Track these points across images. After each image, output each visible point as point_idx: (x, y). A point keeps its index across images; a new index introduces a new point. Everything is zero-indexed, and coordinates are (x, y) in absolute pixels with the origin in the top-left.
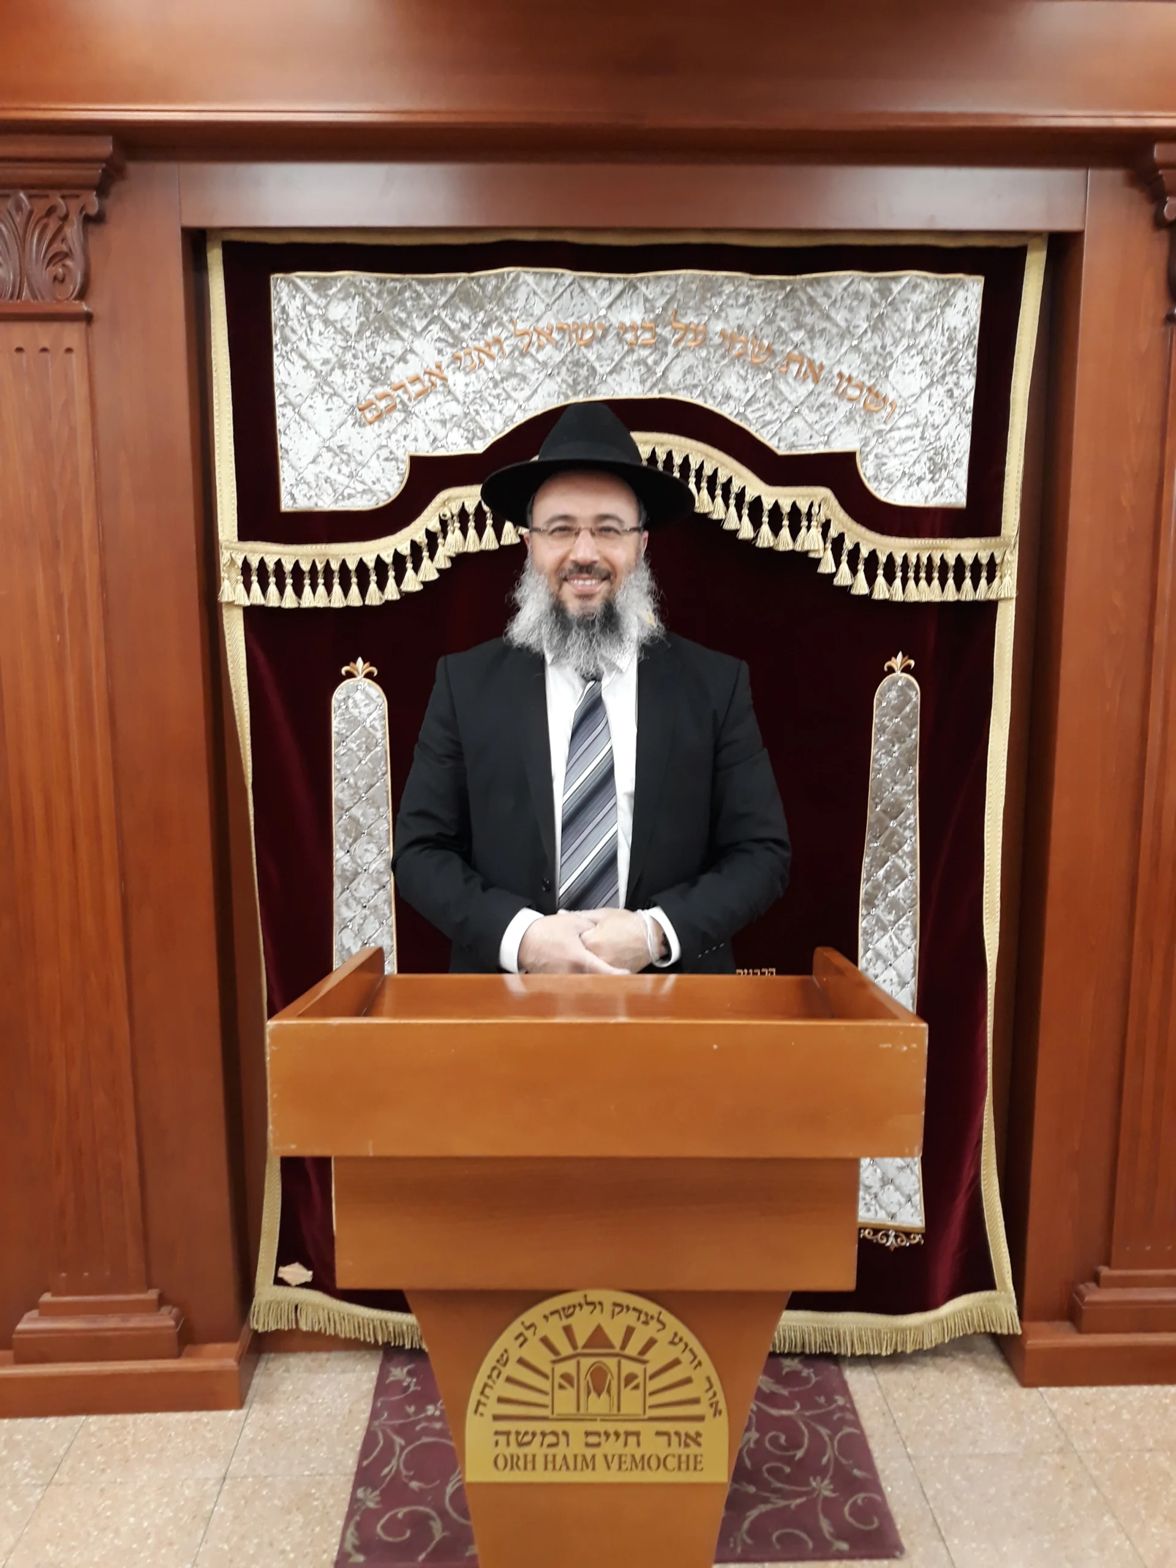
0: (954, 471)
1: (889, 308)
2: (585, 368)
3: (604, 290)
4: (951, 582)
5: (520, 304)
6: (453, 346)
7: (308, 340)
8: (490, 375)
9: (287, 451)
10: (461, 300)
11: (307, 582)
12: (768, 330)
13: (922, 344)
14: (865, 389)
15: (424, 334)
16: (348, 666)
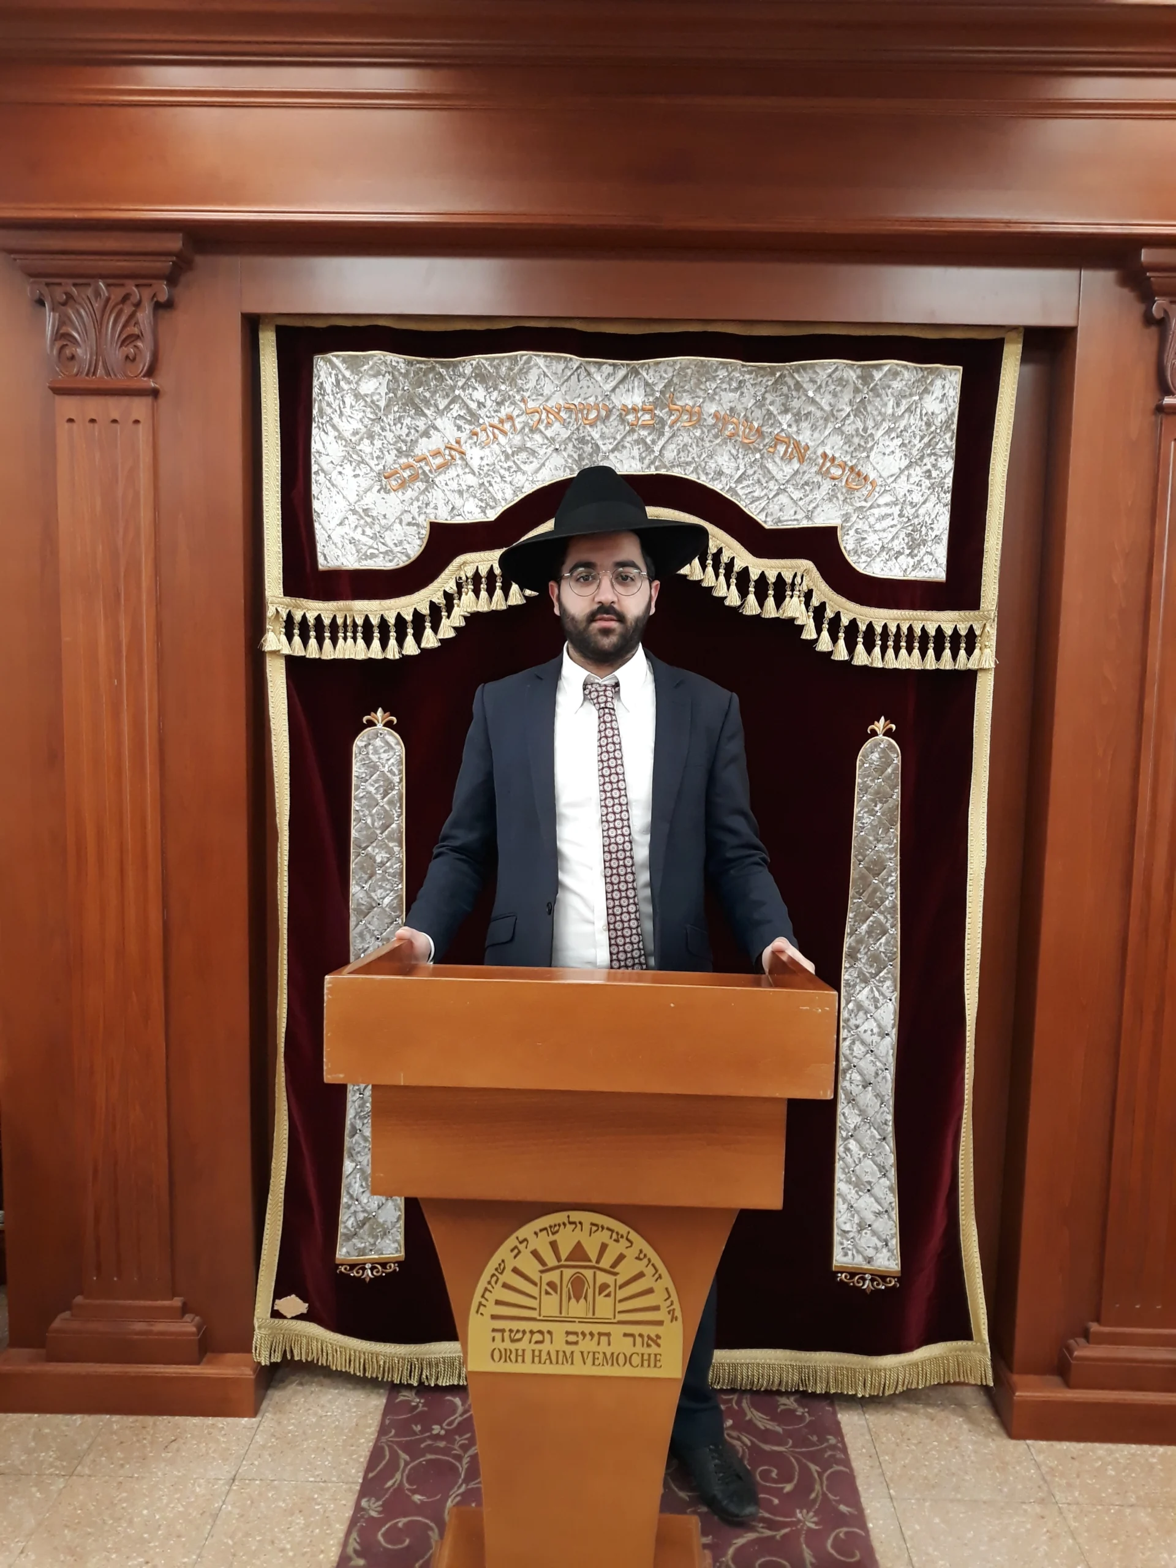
0: (933, 548)
1: (870, 393)
2: (590, 445)
3: (609, 374)
4: (930, 652)
5: (531, 385)
6: (470, 423)
7: (341, 412)
8: (502, 449)
9: (320, 514)
10: (478, 381)
11: (328, 634)
12: (758, 413)
13: (902, 428)
14: (847, 469)
15: (446, 412)
16: (370, 715)
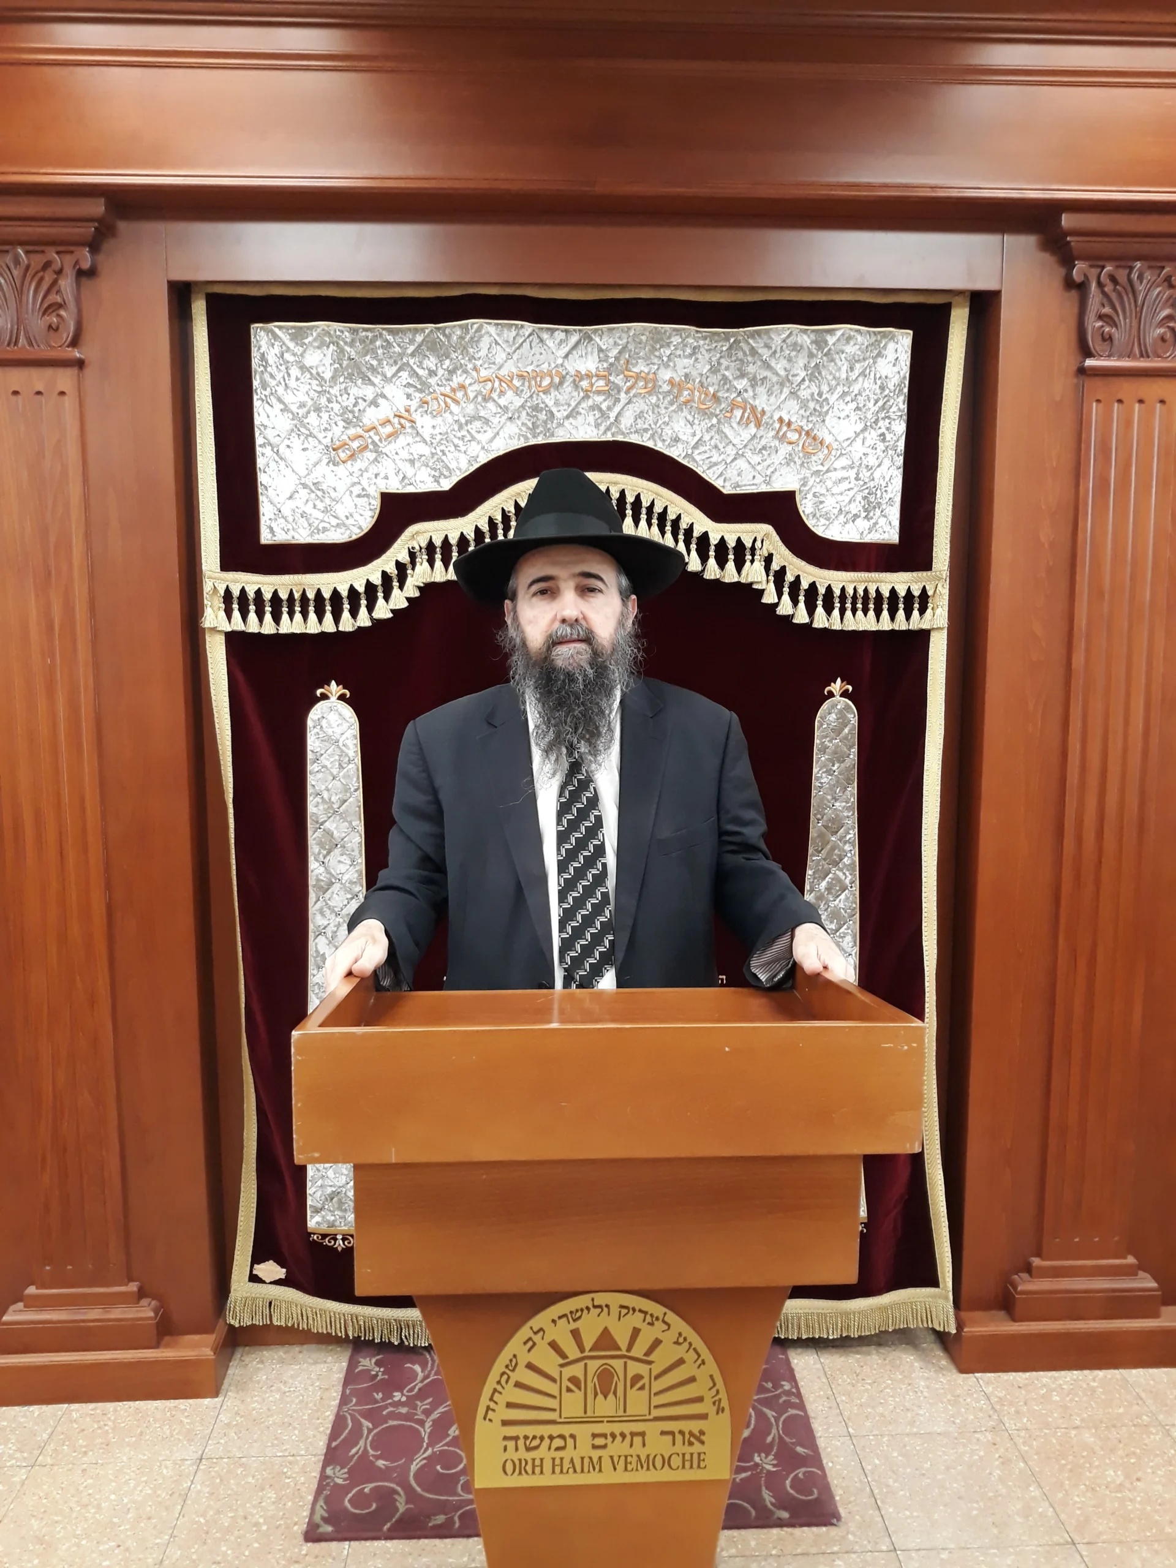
0: (887, 510)
1: (825, 358)
2: (544, 412)
3: (561, 340)
4: (885, 612)
5: (483, 353)
6: (421, 391)
7: (286, 384)
8: (456, 418)
9: (266, 488)
10: (428, 349)
11: (285, 609)
12: (714, 379)
13: (856, 392)
14: (804, 433)
15: (394, 380)
16: (323, 688)
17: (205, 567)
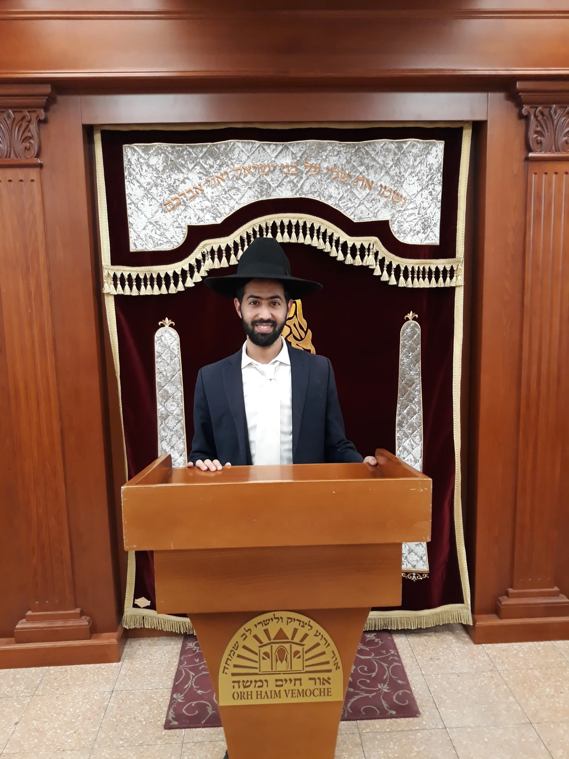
0: (434, 229)
1: (402, 155)
2: (266, 184)
3: (274, 149)
4: (433, 279)
5: (236, 156)
6: (206, 175)
7: (140, 174)
8: (223, 188)
9: (132, 224)
10: (209, 155)
11: (143, 283)
13: (418, 171)
14: (392, 192)
15: (193, 170)
16: (162, 321)
17: (103, 264)
